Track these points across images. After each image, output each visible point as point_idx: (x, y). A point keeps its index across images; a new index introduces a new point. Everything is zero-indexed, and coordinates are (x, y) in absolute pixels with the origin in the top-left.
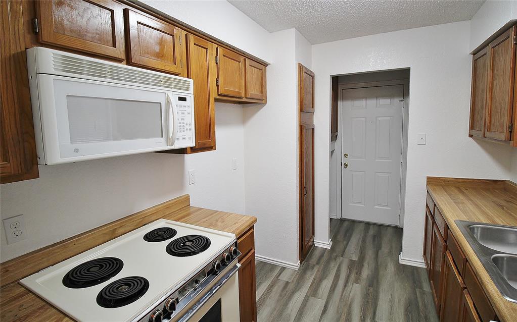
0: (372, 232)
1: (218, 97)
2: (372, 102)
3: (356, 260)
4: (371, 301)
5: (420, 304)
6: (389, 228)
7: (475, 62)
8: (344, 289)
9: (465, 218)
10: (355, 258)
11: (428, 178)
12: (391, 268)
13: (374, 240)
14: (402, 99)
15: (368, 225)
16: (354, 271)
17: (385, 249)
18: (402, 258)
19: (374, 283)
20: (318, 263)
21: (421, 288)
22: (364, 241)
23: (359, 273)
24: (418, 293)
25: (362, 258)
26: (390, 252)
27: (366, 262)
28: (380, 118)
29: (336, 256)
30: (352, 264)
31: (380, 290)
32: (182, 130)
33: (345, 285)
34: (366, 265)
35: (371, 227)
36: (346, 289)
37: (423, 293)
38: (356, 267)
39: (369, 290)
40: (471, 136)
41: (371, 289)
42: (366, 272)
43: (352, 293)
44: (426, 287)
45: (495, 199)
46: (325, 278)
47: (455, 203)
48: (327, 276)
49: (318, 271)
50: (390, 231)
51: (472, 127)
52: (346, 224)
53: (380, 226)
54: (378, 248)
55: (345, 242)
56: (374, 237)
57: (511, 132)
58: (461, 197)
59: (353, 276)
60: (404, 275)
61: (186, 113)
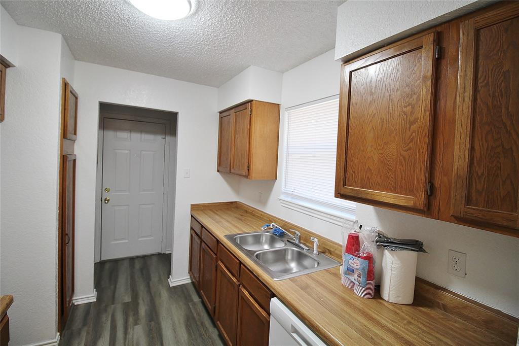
0: (138, 265)
2: (136, 136)
3: (130, 300)
4: (155, 335)
5: (195, 315)
6: (153, 257)
7: (221, 119)
8: (125, 339)
9: (228, 233)
10: (127, 299)
11: (192, 205)
12: (165, 294)
13: (142, 274)
14: (164, 137)
15: (132, 259)
16: (131, 314)
17: (154, 279)
18: (172, 281)
19: (153, 316)
20: (84, 324)
21: (192, 300)
22: (132, 278)
23: (136, 313)
24: (191, 307)
25: (135, 297)
26: (160, 279)
27: (141, 298)
28: (144, 152)
29: (106, 306)
30: (126, 306)
31: (161, 319)
33: (126, 333)
34: (141, 302)
35: (136, 261)
36: (128, 336)
37: (194, 304)
38: (131, 309)
39: (150, 325)
40: (218, 171)
41: (153, 323)
42: (143, 310)
43: (135, 337)
44: (196, 299)
45: (235, 215)
46: (100, 337)
47: (217, 222)
48: (101, 334)
49: (88, 333)
50: (155, 259)
51: (219, 164)
52: (107, 266)
53: (144, 258)
54: (147, 280)
55: (112, 287)
56: (142, 270)
57: (248, 170)
58: (217, 217)
59: (131, 319)
60: (176, 296)
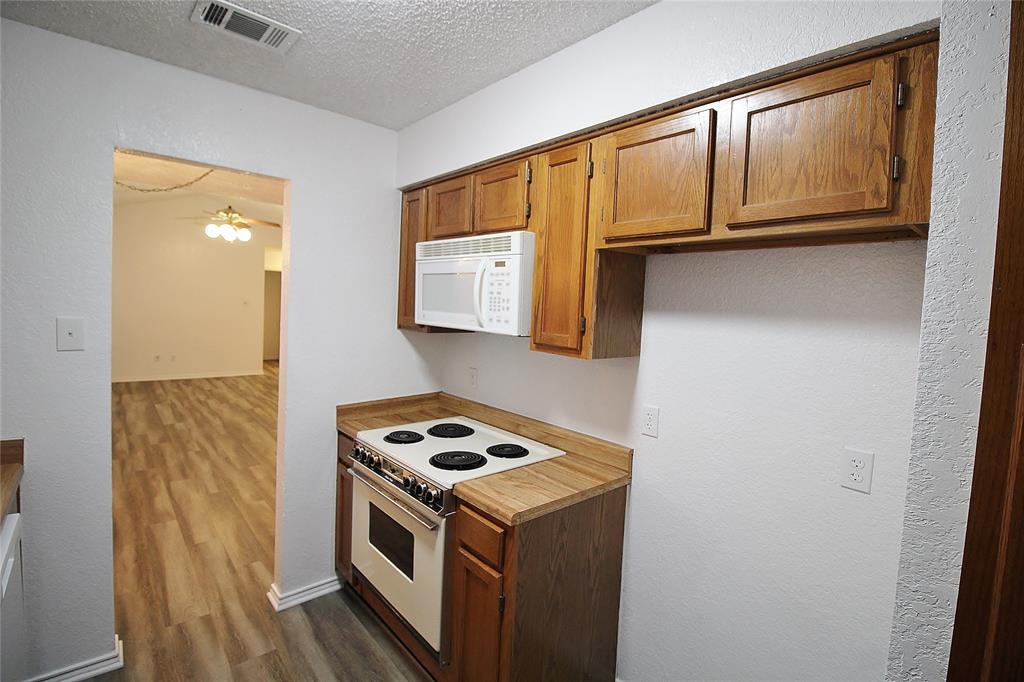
1: (607, 246)
32: (497, 308)
61: (504, 284)
